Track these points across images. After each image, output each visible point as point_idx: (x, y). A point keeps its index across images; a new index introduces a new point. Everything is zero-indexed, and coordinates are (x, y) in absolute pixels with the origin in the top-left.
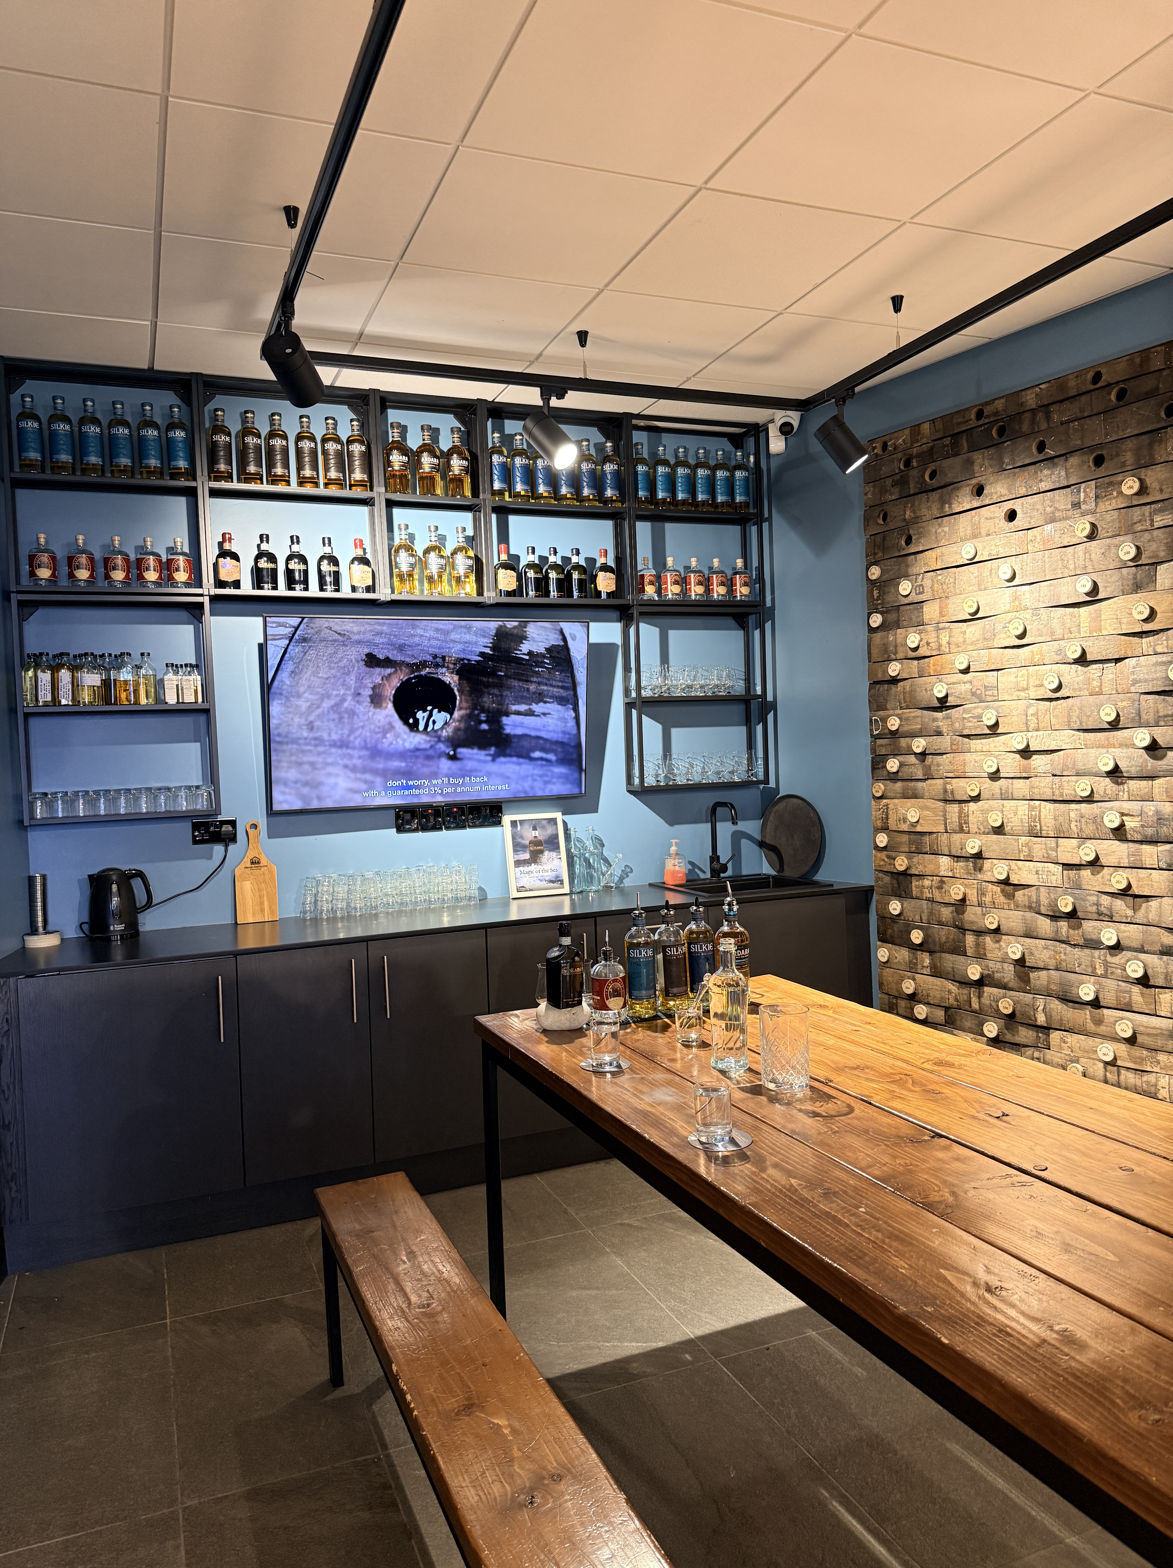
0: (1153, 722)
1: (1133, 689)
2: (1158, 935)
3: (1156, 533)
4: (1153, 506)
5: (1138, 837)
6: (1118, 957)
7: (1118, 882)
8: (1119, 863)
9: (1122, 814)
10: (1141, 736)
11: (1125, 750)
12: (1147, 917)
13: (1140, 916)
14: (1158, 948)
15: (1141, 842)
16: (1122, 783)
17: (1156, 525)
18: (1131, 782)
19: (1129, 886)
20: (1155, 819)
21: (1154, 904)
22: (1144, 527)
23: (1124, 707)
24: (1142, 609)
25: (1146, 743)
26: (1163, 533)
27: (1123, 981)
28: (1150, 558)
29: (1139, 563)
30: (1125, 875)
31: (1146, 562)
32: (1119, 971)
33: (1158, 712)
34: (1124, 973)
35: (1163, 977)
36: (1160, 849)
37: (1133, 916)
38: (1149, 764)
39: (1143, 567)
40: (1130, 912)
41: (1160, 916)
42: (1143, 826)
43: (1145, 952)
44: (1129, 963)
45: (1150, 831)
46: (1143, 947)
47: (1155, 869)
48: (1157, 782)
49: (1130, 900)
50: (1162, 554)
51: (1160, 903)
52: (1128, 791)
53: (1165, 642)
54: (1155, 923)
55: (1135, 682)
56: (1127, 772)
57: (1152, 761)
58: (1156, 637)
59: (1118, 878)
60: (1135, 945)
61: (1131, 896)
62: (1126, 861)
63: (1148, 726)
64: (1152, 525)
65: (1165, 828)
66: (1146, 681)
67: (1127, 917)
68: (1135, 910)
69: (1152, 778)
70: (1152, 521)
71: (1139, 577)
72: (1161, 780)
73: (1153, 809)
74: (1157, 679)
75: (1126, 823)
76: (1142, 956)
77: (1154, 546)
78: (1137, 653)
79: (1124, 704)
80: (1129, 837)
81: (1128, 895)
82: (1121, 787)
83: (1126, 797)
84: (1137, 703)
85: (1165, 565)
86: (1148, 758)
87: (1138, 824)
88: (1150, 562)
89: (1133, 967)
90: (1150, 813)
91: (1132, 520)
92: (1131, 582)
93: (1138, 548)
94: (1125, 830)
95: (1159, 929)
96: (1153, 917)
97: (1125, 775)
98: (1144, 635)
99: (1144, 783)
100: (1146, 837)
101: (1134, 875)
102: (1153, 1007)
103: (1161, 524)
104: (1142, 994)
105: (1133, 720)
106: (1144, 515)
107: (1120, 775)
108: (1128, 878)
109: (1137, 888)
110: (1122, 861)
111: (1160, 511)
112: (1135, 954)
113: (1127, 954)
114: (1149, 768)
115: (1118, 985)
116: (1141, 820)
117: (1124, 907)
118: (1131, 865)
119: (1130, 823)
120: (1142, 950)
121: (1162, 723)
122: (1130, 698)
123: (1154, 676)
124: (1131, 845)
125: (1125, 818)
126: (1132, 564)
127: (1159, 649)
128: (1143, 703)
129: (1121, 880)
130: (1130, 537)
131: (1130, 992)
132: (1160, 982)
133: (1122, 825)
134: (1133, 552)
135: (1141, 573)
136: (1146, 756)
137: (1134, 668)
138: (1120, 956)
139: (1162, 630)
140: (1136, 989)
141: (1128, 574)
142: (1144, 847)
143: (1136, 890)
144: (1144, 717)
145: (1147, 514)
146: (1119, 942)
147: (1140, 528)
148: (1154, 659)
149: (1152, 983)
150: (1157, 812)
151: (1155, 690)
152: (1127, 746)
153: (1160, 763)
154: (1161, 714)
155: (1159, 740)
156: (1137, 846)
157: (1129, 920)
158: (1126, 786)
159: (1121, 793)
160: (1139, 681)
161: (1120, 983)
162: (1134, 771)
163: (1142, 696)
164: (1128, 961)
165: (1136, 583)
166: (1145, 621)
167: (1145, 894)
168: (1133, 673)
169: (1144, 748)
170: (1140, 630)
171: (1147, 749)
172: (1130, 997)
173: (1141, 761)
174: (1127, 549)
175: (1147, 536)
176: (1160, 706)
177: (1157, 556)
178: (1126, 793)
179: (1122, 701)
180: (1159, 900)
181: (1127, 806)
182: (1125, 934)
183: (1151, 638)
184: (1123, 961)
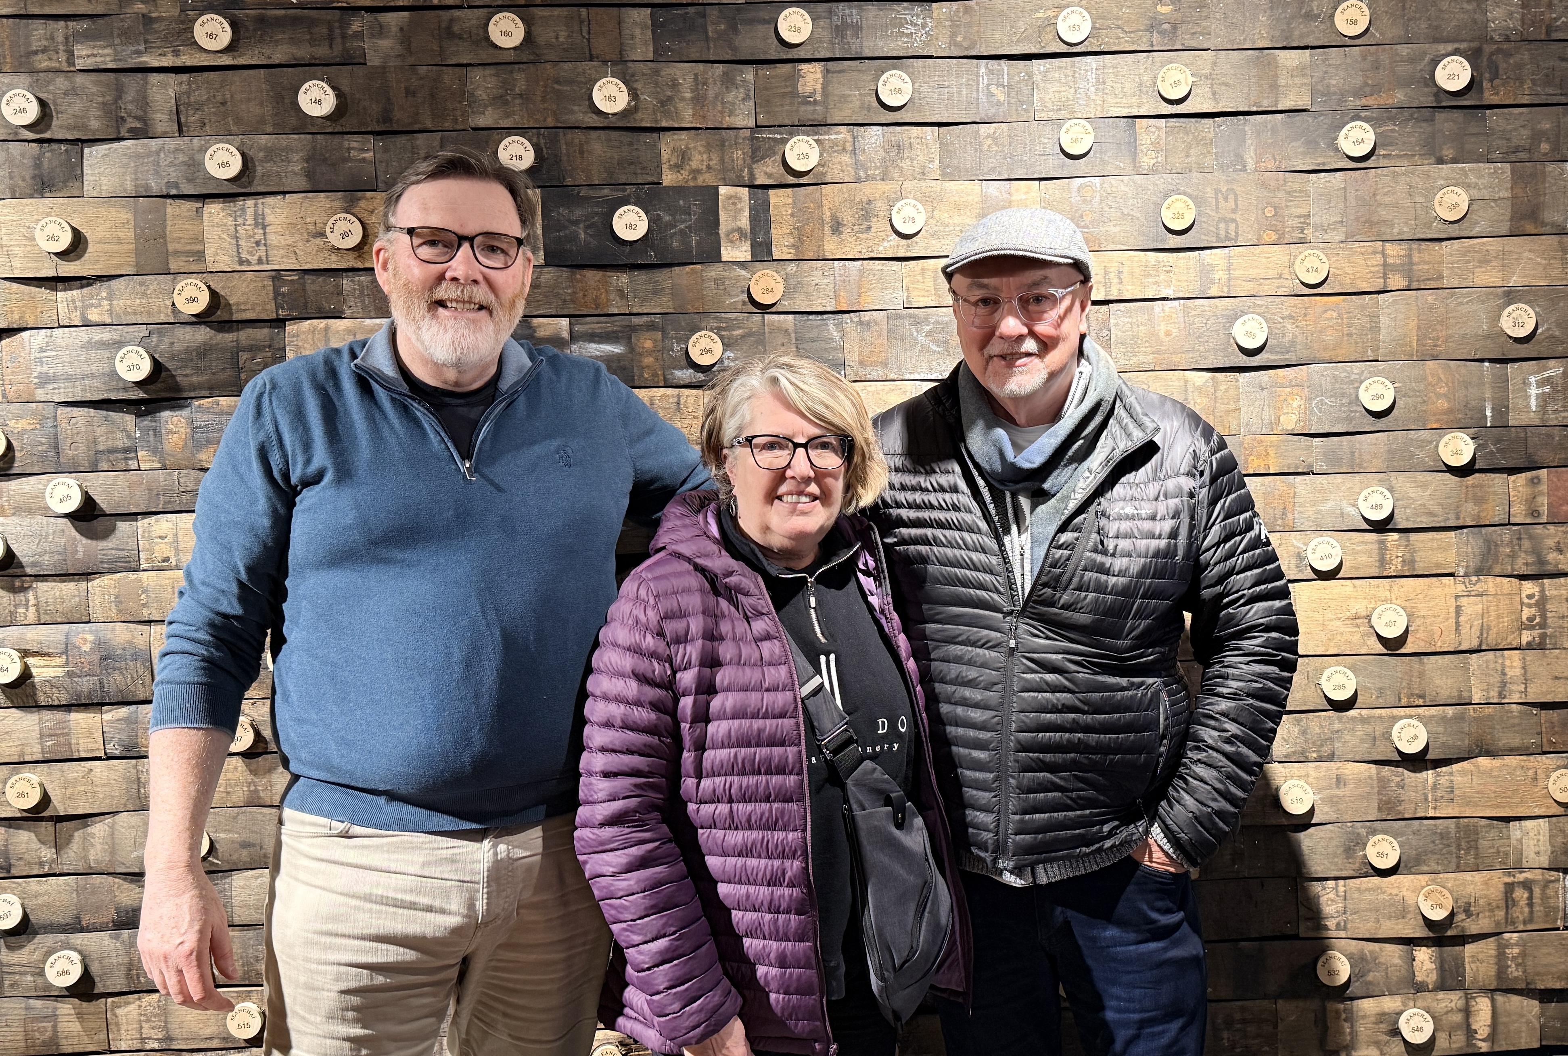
0: (86, 465)
1: (40, 394)
2: (111, 891)
3: (80, 79)
4: (71, 24)
5: (63, 698)
6: (25, 951)
7: (21, 795)
8: (23, 754)
9: (25, 653)
10: (61, 491)
11: (26, 521)
12: (86, 858)
13: (71, 858)
14: (110, 915)
15: (68, 707)
16: (23, 589)
17: (80, 64)
18: (42, 586)
19: (45, 800)
20: (96, 658)
21: (98, 829)
22: (54, 64)
23: (24, 431)
24: (57, 231)
25: (74, 504)
26: (96, 83)
27: (38, 997)
28: (69, 128)
29: (47, 135)
30: (35, 779)
31: (60, 136)
32: (29, 978)
33: (95, 442)
34: (40, 980)
35: (122, 973)
36: (107, 717)
37: (53, 861)
38: (80, 549)
39: (55, 146)
40: (48, 853)
41: (113, 851)
42: (70, 674)
43: (82, 930)
44: (51, 959)
45: (86, 684)
46: (78, 918)
47: (99, 759)
48: (98, 583)
49: (47, 828)
50: (95, 124)
51: (112, 827)
52: (37, 605)
53: (105, 303)
54: (103, 867)
55: (45, 380)
56: (34, 565)
57: (85, 541)
58: (86, 290)
59: (21, 786)
60: (60, 918)
61: (50, 819)
62: (37, 749)
63: (74, 471)
64: (71, 61)
65: (117, 676)
66: (68, 378)
67: (41, 864)
68: (58, 846)
69: (86, 575)
70: (71, 54)
71: (46, 164)
72: (106, 580)
73: (90, 637)
74: (92, 376)
75: (34, 671)
76: (78, 939)
77: (76, 106)
78: (45, 320)
79: (22, 424)
80: (42, 700)
81: (42, 819)
82: (21, 597)
83: (32, 616)
84: (50, 423)
85: (103, 148)
86: (78, 536)
87: (60, 672)
88: (69, 136)
89: (62, 965)
90: (86, 648)
91: (28, 43)
92: (28, 174)
93: (42, 103)
94: (33, 685)
95: (110, 879)
96: (97, 854)
97: (29, 571)
98: (60, 285)
99: (69, 588)
100: (79, 696)
101: (56, 775)
102: (103, 1036)
103: (90, 63)
104: (80, 1016)
105: (43, 457)
106: (52, 38)
107: (18, 571)
108: (41, 785)
109: (63, 801)
110: (28, 750)
111: (86, 37)
112: (62, 937)
113: (44, 940)
114: (80, 555)
115: (27, 1008)
116: (67, 661)
117: (35, 844)
118: (48, 756)
119: (42, 671)
120: (77, 927)
121: (104, 466)
122: (34, 413)
123: (86, 369)
124: (47, 715)
125: (30, 661)
126: (31, 136)
127: (94, 316)
128: (64, 424)
129: (28, 790)
130: (24, 79)
131: (53, 1017)
132: (118, 983)
133: (26, 675)
134: (33, 112)
135: (51, 156)
136: (74, 533)
137: (42, 350)
138: (30, 947)
139: (100, 278)
140: (66, 1008)
141: (23, 155)
142: (77, 718)
143: (59, 807)
144: (68, 452)
145: (60, 39)
146: (25, 918)
147: (45, 64)
148: (83, 334)
149: (99, 988)
150: (99, 644)
151: (89, 397)
152: (30, 511)
153: (102, 544)
154: (101, 447)
155: (98, 499)
156: (59, 715)
157: (46, 870)
158: (31, 595)
159: (21, 610)
160: (54, 379)
161: (32, 1002)
162: (48, 564)
163: (63, 411)
164: (49, 953)
165: (41, 176)
166: (62, 255)
167: (80, 811)
168: (40, 361)
169: (67, 516)
170: (51, 273)
171: (73, 516)
172: (55, 1027)
173: (63, 541)
174: (19, 102)
175: (61, 83)
176: (100, 431)
177: (84, 127)
178: (32, 610)
179: (18, 417)
180: (109, 820)
181: (35, 636)
182: (40, 901)
183: (75, 292)
184: (36, 956)
